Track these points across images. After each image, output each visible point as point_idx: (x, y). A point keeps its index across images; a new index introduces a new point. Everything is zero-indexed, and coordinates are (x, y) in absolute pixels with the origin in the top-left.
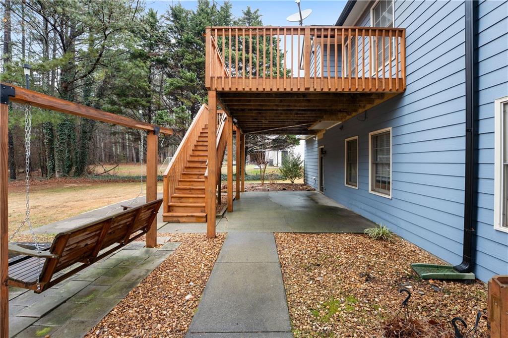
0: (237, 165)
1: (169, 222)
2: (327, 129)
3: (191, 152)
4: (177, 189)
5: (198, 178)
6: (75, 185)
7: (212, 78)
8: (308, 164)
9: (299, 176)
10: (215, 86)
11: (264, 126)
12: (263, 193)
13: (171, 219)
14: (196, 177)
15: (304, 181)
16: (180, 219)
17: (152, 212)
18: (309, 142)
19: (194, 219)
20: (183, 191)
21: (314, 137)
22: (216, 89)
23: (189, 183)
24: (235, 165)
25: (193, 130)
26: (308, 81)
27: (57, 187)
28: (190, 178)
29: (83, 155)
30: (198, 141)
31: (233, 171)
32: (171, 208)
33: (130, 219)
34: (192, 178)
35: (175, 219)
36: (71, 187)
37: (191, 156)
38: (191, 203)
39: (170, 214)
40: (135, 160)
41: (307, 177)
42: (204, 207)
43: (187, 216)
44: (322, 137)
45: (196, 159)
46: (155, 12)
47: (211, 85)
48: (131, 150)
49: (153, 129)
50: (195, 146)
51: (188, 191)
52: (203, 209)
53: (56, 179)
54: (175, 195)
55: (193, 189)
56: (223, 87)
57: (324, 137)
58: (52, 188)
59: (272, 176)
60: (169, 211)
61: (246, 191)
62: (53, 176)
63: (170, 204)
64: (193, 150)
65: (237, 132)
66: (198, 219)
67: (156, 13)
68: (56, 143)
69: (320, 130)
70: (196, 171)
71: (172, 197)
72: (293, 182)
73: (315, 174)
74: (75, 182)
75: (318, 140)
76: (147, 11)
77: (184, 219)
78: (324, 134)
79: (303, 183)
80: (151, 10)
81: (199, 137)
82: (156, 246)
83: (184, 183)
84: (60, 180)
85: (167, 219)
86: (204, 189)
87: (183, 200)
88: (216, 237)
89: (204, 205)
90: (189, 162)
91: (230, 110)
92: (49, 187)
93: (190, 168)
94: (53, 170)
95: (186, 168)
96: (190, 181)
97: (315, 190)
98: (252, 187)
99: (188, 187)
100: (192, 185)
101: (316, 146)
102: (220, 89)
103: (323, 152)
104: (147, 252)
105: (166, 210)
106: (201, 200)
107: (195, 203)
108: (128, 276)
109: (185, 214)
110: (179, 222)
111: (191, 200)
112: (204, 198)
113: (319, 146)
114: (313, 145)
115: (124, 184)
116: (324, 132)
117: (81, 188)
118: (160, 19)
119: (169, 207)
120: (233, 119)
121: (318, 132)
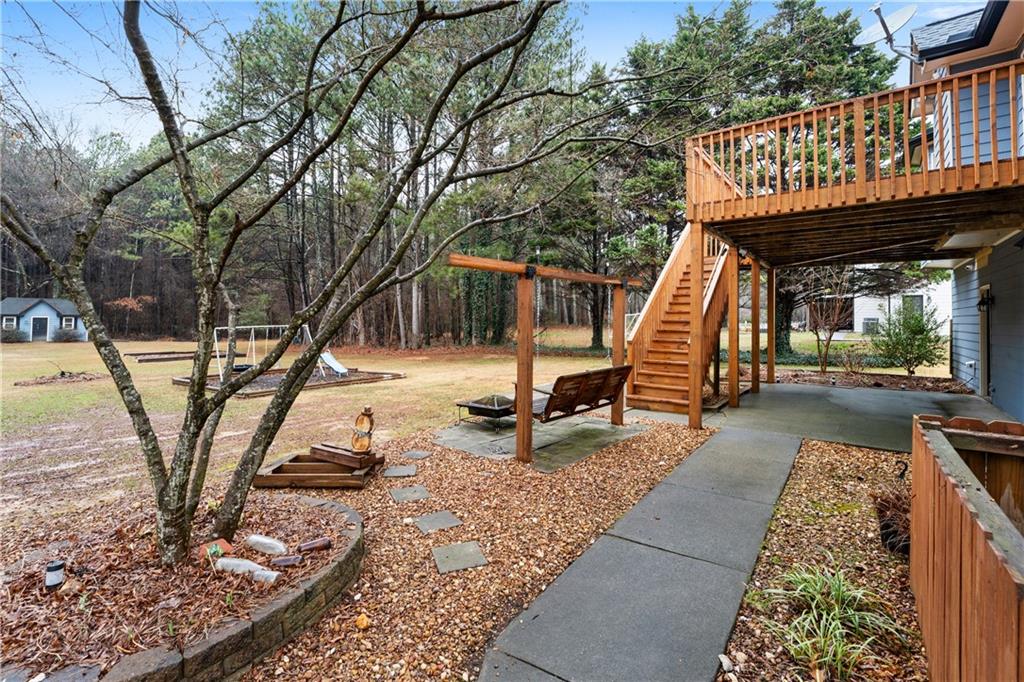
0: (769, 331)
1: (635, 408)
2: (995, 244)
3: (667, 307)
4: (645, 363)
5: (679, 349)
6: (496, 356)
7: (695, 206)
8: (960, 328)
9: (930, 359)
10: (700, 217)
11: (811, 252)
12: (818, 388)
13: (638, 404)
14: (676, 346)
15: (951, 372)
16: (650, 405)
17: (621, 379)
18: (961, 275)
19: (670, 408)
20: (654, 366)
21: (968, 264)
22: (701, 221)
23: (662, 356)
24: (764, 331)
25: (671, 270)
26: (862, 187)
27: (477, 358)
28: (665, 347)
29: (503, 313)
30: (678, 288)
31: (761, 345)
32: (638, 389)
33: (600, 381)
34: (669, 347)
35: (643, 404)
36: (492, 359)
37: (667, 313)
38: (667, 384)
39: (636, 397)
40: (567, 320)
41: (958, 362)
42: (687, 391)
43: (660, 402)
44: (985, 262)
45: (676, 318)
46: (601, 65)
47: (695, 215)
48: (560, 303)
49: (619, 283)
50: (674, 296)
51: (662, 367)
52: (685, 394)
53: (473, 347)
54: (642, 371)
55: (670, 364)
56: (712, 216)
57: (989, 264)
58: (471, 359)
59: (856, 359)
60: (634, 393)
61: (778, 382)
62: (469, 343)
63: (636, 383)
64: (670, 304)
65: (752, 267)
66: (679, 409)
67: (604, 68)
68: (475, 297)
69: (980, 248)
70: (675, 338)
71: (638, 374)
72: (913, 372)
73: (973, 354)
74: (495, 353)
75: (979, 270)
76: (588, 69)
77: (656, 406)
78: (990, 255)
79: (950, 376)
80: (596, 66)
81: (681, 281)
82: (622, 424)
83: (656, 355)
84: (477, 348)
85: (632, 403)
86: (686, 365)
87: (654, 379)
88: (701, 429)
89: (687, 388)
90: (664, 322)
91: (732, 238)
92: (468, 356)
93: (665, 332)
94: (470, 333)
95: (659, 331)
96: (666, 353)
97: (972, 392)
98: (796, 376)
99: (662, 361)
100: (669, 359)
101: (975, 284)
102: (707, 220)
103: (987, 301)
104: (613, 428)
105: (631, 390)
106: (682, 381)
107: (673, 385)
108: (597, 440)
109: (658, 399)
110: (648, 409)
111: (667, 380)
112: (687, 378)
113: (981, 284)
114: (968, 282)
115: (557, 359)
116: (990, 251)
117: (505, 360)
118: (611, 75)
119: (635, 386)
120: (738, 250)
121: (977, 252)
